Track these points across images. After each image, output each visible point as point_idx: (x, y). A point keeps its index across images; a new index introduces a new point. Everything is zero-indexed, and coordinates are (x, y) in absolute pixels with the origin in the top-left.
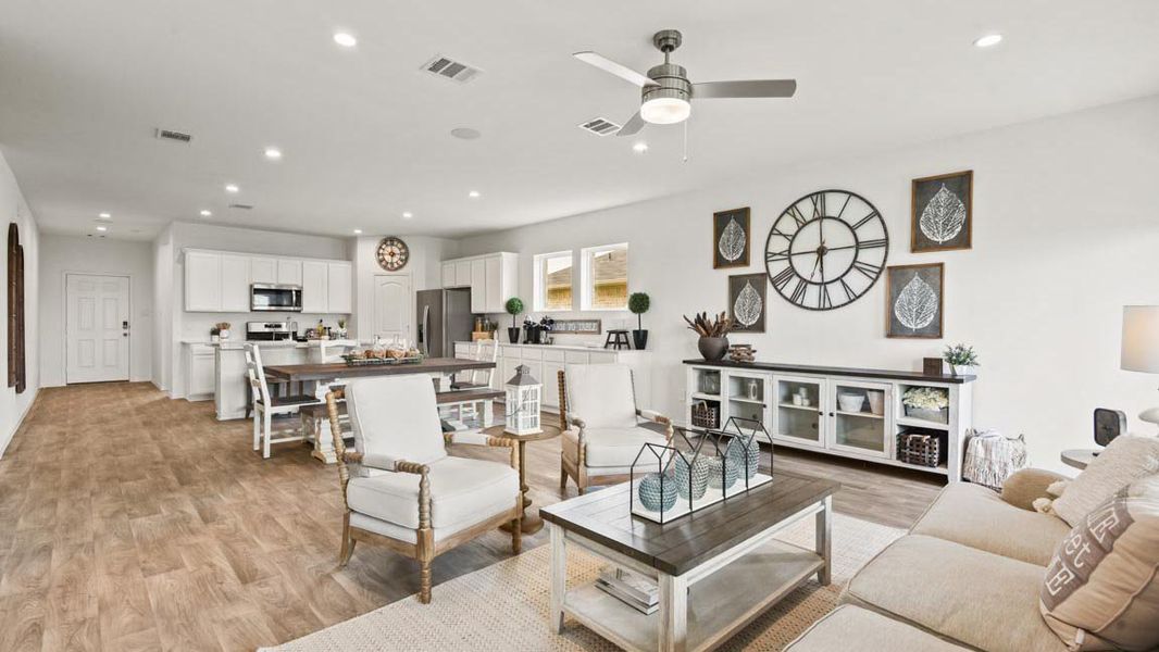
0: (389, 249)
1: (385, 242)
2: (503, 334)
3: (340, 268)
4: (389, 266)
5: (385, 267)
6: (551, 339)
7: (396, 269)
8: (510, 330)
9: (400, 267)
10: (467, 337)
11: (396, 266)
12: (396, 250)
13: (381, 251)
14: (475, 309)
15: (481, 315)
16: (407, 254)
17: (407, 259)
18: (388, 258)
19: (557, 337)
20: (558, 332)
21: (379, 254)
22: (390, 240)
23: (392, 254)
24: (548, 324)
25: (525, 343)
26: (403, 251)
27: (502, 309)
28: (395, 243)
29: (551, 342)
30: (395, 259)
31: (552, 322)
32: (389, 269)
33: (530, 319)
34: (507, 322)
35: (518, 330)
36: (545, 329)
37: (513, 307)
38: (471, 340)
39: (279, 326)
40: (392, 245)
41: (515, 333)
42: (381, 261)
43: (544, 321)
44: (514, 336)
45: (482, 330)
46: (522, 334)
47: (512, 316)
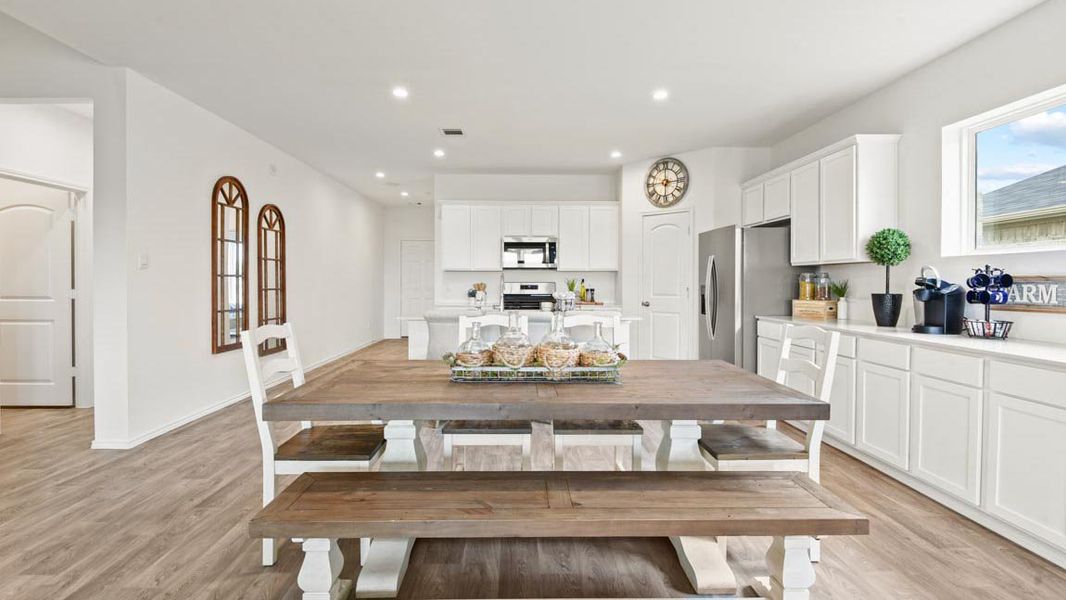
0: (661, 176)
1: (656, 167)
2: (858, 307)
3: (603, 211)
4: (662, 200)
5: (656, 203)
6: (1007, 325)
7: (671, 204)
8: (878, 299)
9: (677, 200)
10: (783, 308)
11: (671, 199)
12: (671, 176)
13: (651, 181)
14: (799, 258)
15: (813, 269)
16: (686, 180)
17: (686, 187)
18: (660, 190)
19: (1023, 321)
20: (1028, 308)
21: (648, 185)
22: (664, 163)
23: (666, 183)
24: (990, 287)
25: (918, 329)
26: (681, 175)
27: (859, 254)
28: (670, 166)
29: (1004, 333)
30: (671, 189)
31: (1006, 281)
32: (661, 206)
33: (936, 273)
34: (869, 281)
35: (897, 300)
36: (985, 299)
37: (882, 250)
38: (789, 313)
39: (536, 287)
40: (666, 169)
41: (888, 304)
42: (651, 195)
43: (981, 279)
44: (887, 310)
45: (814, 296)
46: (912, 310)
47: (883, 268)
